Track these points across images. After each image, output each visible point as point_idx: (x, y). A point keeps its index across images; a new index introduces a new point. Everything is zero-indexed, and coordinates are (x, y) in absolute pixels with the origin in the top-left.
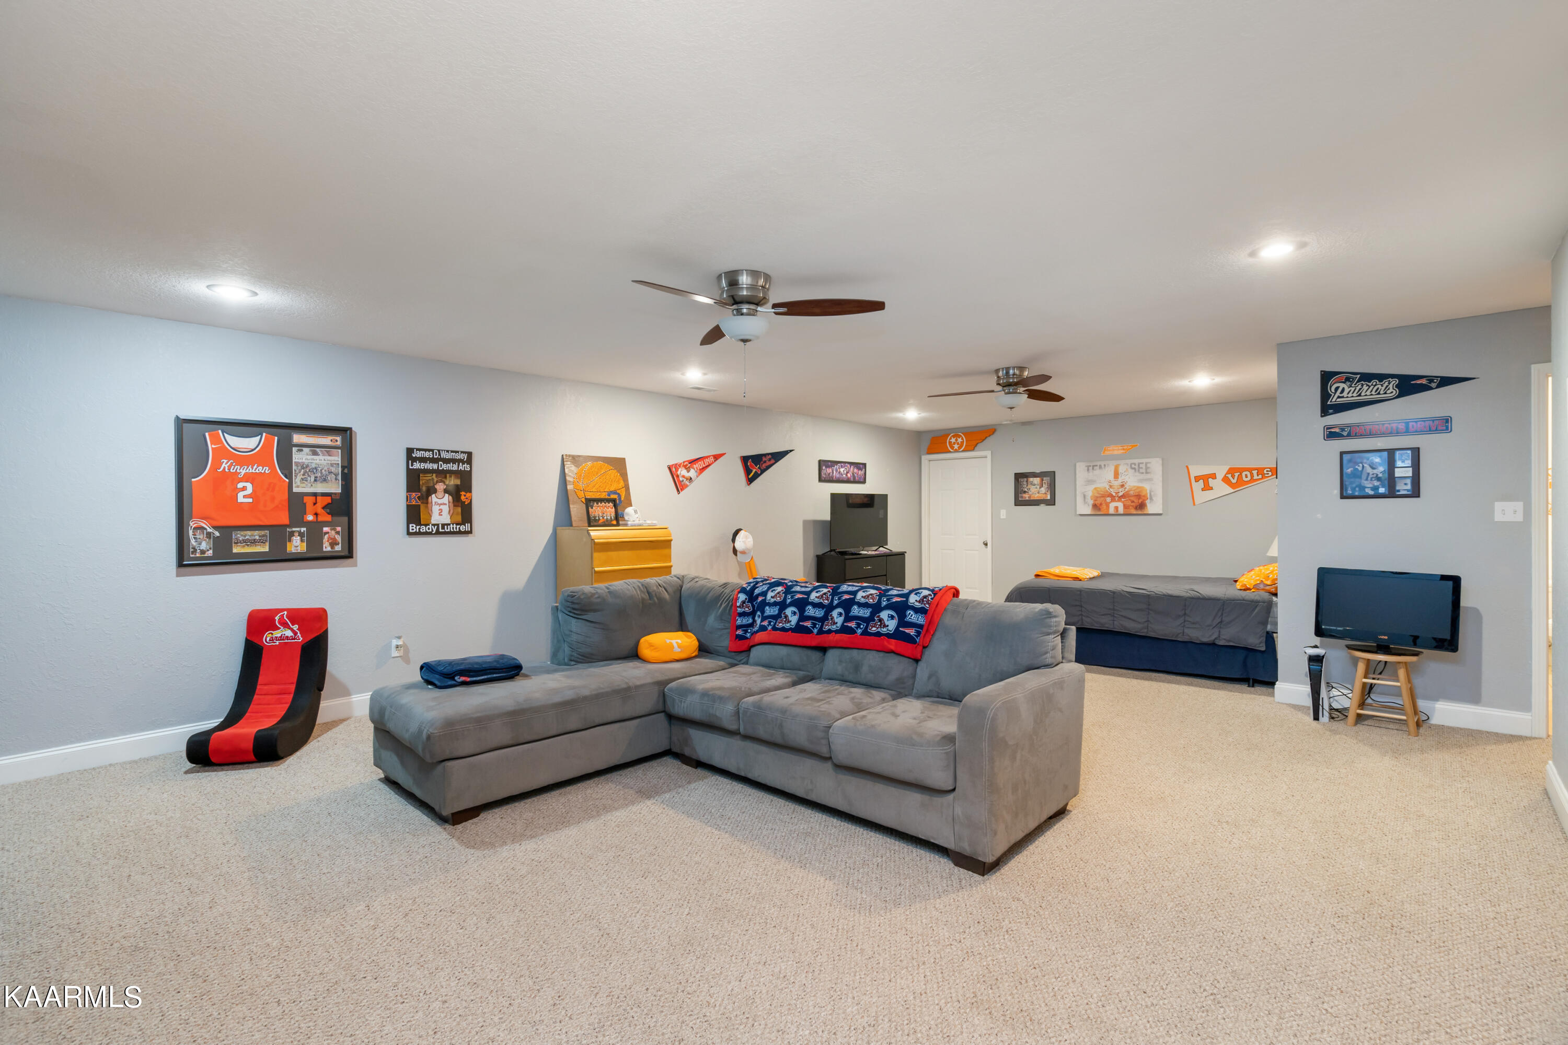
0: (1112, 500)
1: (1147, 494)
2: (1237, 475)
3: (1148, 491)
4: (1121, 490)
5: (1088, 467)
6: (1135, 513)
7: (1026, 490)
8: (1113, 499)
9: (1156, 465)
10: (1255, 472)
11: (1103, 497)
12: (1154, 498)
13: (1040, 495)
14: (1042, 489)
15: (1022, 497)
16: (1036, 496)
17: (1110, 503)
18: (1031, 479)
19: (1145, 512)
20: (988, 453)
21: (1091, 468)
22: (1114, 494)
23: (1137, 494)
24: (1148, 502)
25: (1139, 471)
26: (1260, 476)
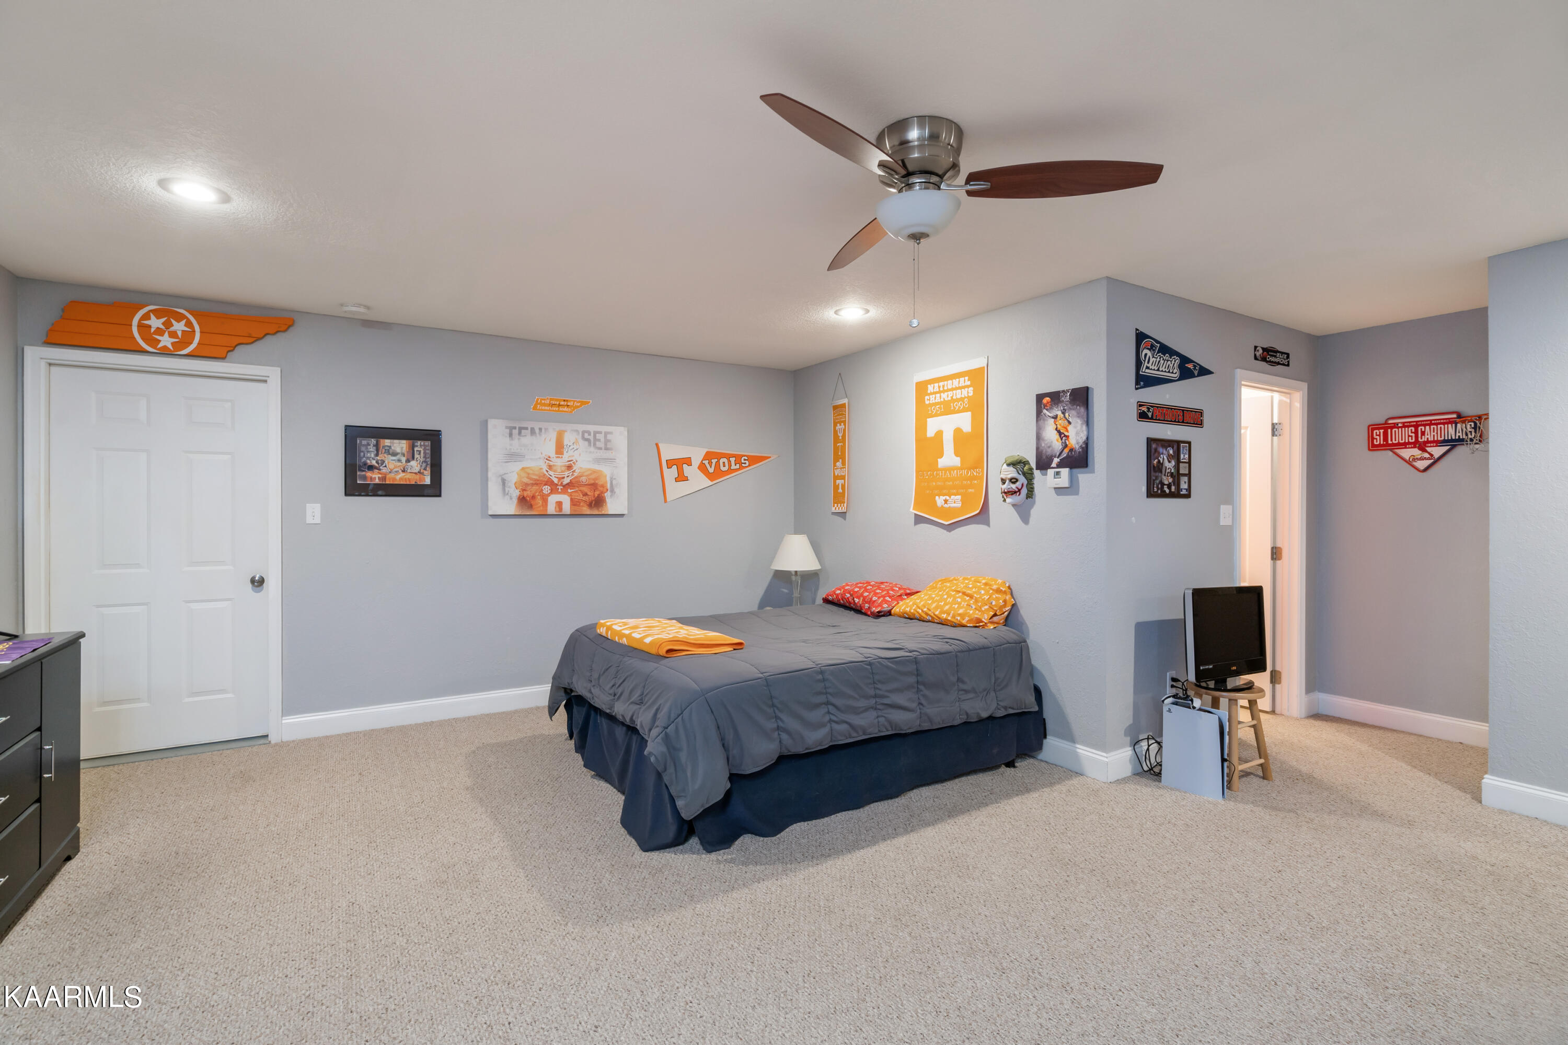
0: (552, 490)
1: (606, 482)
2: (714, 461)
3: (608, 479)
4: (566, 473)
5: (511, 429)
6: (589, 512)
7: (374, 462)
8: (554, 490)
9: (619, 436)
10: (733, 460)
11: (537, 484)
12: (617, 490)
13: (408, 476)
14: (413, 463)
15: (365, 478)
16: (398, 478)
17: (549, 495)
18: (387, 442)
19: (603, 512)
20: (274, 374)
21: (515, 432)
22: (556, 481)
23: (593, 482)
24: (607, 495)
25: (595, 444)
26: (738, 466)
